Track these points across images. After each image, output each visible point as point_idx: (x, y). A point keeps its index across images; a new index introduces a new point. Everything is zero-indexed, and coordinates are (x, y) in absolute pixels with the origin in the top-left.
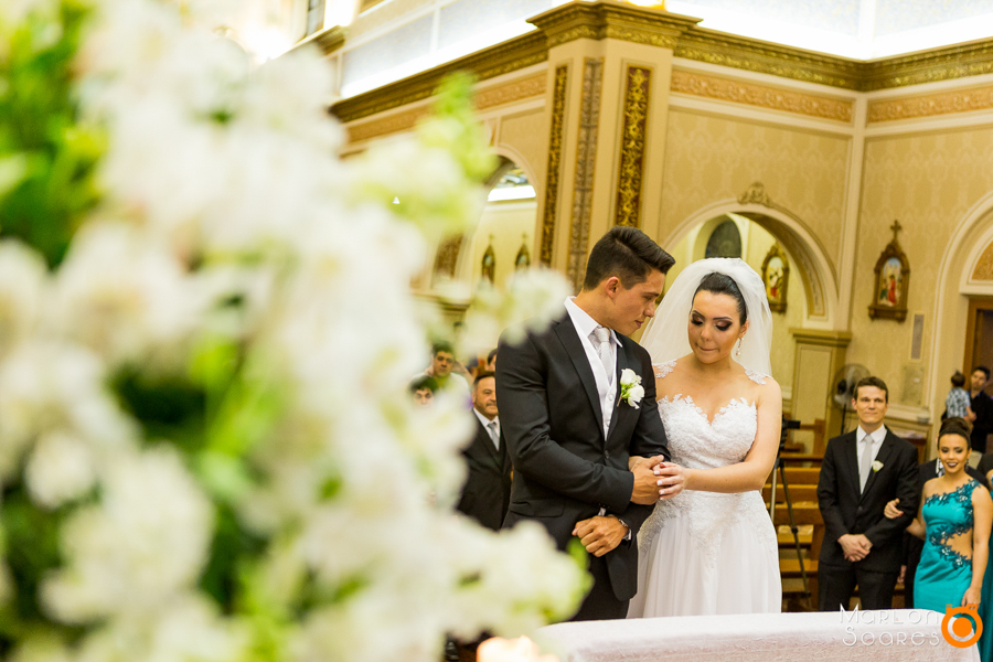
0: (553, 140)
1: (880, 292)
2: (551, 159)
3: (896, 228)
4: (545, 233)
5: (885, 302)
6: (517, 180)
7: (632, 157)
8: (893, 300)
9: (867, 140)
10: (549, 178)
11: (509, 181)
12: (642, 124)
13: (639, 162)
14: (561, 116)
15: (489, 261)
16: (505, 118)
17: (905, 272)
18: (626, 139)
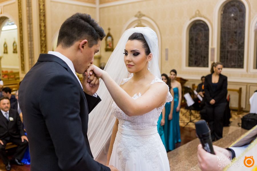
0: (19, 11)
1: (107, 45)
2: (19, 16)
3: (109, 29)
4: (20, 37)
5: (109, 47)
6: (10, 24)
7: (42, 14)
8: (110, 46)
9: (100, 8)
10: (20, 21)
11: (8, 24)
12: (44, 5)
13: (44, 16)
14: (21, 4)
15: (5, 46)
16: (4, 6)
17: (112, 40)
18: (40, 10)
